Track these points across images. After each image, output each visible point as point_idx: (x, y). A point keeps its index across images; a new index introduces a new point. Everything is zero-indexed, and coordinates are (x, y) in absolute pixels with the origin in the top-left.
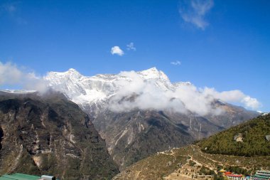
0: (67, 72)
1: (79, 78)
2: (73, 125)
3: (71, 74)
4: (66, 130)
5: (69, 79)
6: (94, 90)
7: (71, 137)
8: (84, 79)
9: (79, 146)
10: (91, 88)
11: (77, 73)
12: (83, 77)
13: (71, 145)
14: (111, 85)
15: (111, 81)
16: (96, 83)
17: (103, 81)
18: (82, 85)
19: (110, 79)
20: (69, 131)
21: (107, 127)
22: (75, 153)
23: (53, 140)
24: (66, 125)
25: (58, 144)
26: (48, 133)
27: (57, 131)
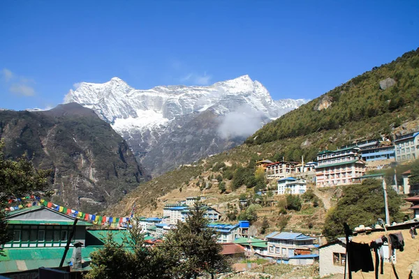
0: (108, 83)
1: (128, 91)
2: (96, 154)
3: (114, 86)
4: (83, 162)
5: (110, 93)
6: (150, 111)
7: (91, 172)
8: (136, 94)
9: (102, 187)
10: (146, 108)
11: (124, 85)
12: (133, 91)
13: (88, 184)
14: (177, 102)
15: (178, 97)
16: (154, 99)
17: (164, 96)
18: (132, 103)
19: (176, 93)
20: (88, 163)
21: (164, 165)
22: (95, 197)
23: (59, 176)
24: (85, 153)
25: (67, 182)
26: (52, 164)
27: (66, 161)
